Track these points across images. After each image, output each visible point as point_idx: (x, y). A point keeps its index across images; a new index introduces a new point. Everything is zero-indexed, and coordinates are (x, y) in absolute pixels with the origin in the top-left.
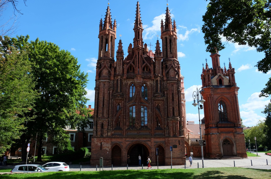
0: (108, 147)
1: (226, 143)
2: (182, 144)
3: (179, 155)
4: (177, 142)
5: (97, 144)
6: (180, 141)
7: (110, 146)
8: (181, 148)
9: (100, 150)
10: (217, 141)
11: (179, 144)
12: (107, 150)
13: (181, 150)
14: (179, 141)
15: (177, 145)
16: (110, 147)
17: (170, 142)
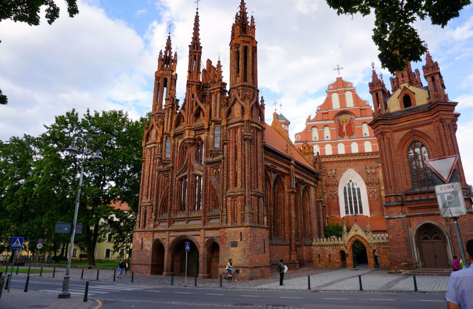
0: (149, 246)
1: (429, 237)
2: (245, 239)
3: (241, 260)
4: (237, 235)
5: (138, 241)
6: (243, 234)
7: (152, 244)
8: (243, 248)
9: (141, 250)
10: (401, 233)
11: (241, 240)
12: (147, 250)
13: (244, 252)
14: (241, 233)
15: (237, 242)
16: (151, 246)
17: (228, 235)
